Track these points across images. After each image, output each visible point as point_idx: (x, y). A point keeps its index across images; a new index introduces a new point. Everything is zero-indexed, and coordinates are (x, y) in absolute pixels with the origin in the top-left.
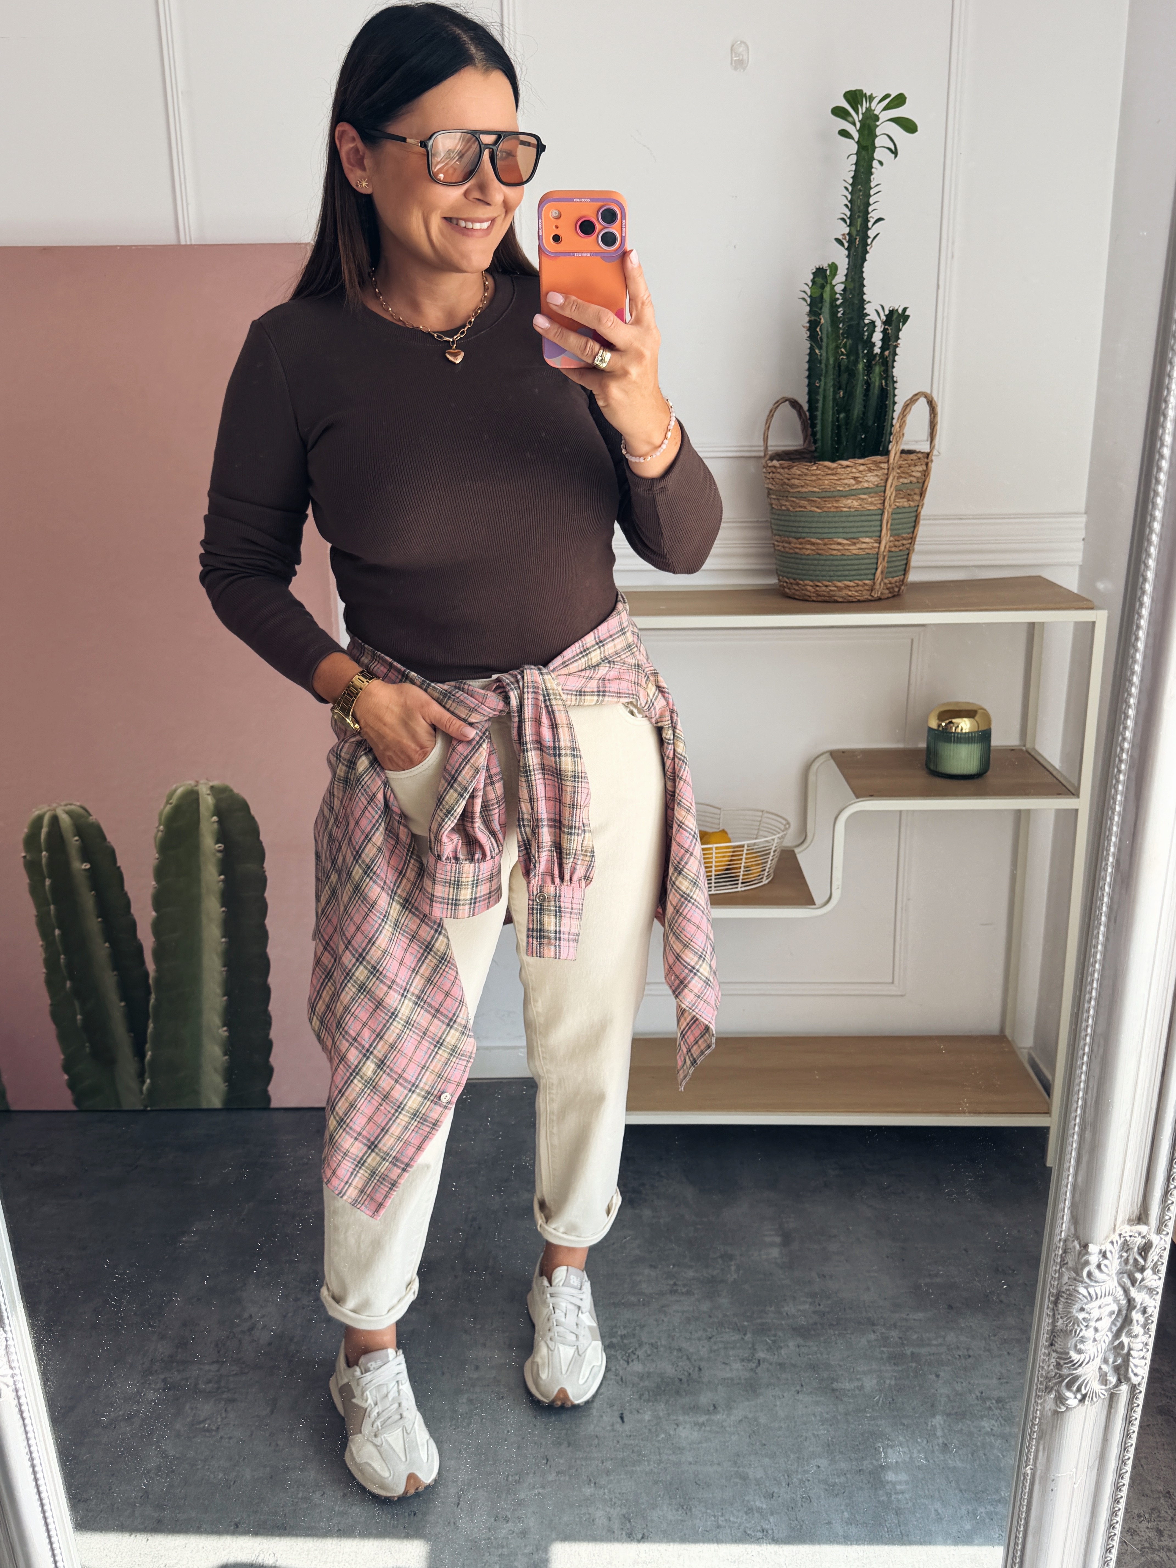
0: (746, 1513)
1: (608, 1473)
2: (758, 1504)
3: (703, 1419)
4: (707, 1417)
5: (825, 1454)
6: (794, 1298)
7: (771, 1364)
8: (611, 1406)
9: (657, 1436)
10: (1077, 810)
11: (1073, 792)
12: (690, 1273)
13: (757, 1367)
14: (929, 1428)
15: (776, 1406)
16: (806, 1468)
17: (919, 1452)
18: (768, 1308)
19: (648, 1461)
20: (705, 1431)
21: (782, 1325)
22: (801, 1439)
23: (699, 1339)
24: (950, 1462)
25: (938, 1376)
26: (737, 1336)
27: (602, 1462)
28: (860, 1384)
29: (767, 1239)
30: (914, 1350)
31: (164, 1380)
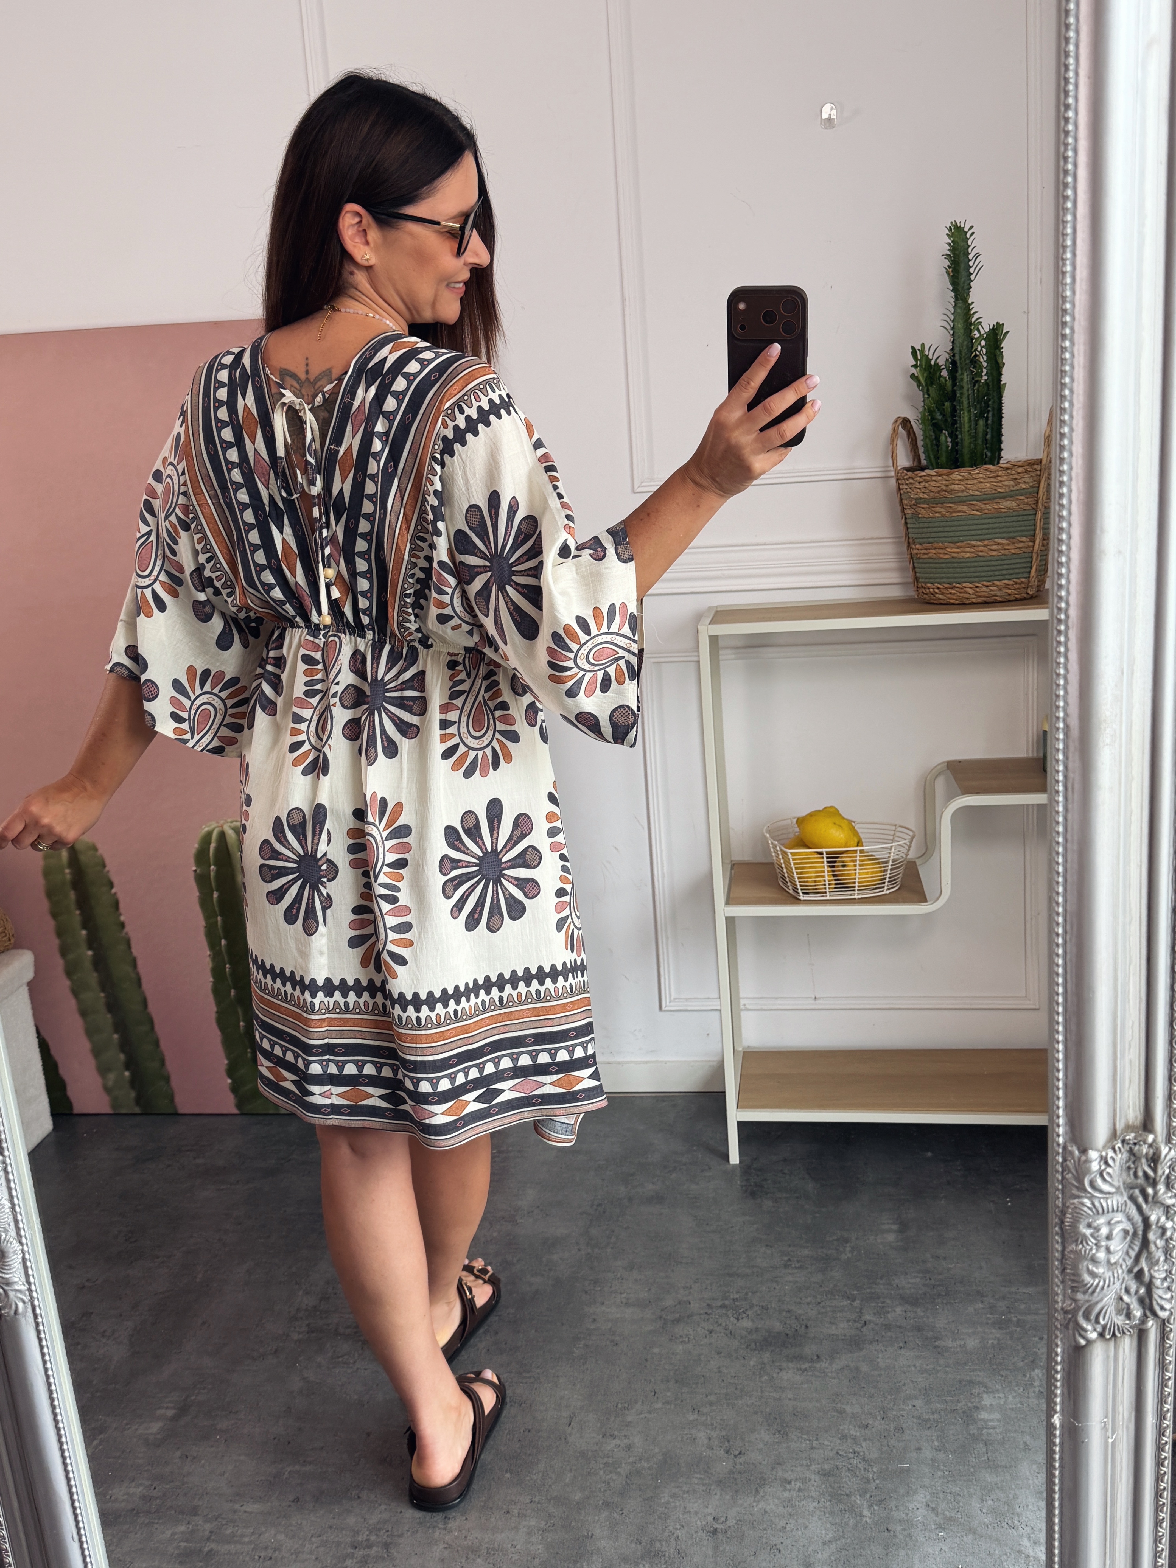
0: (840, 1439)
1: (711, 1404)
2: (852, 1432)
3: (806, 1365)
4: (810, 1364)
5: (922, 1396)
6: (906, 1274)
7: (877, 1325)
8: (719, 1353)
9: (760, 1377)
12: (806, 1252)
13: (862, 1327)
14: (1028, 1379)
15: (878, 1358)
16: (902, 1406)
17: (1014, 1397)
18: (878, 1281)
19: (751, 1396)
20: (806, 1375)
21: (891, 1294)
22: (900, 1384)
23: (809, 1304)
26: (845, 1303)
27: (707, 1396)
28: (962, 1343)
29: (886, 1227)
30: (1019, 1317)
31: (308, 1325)
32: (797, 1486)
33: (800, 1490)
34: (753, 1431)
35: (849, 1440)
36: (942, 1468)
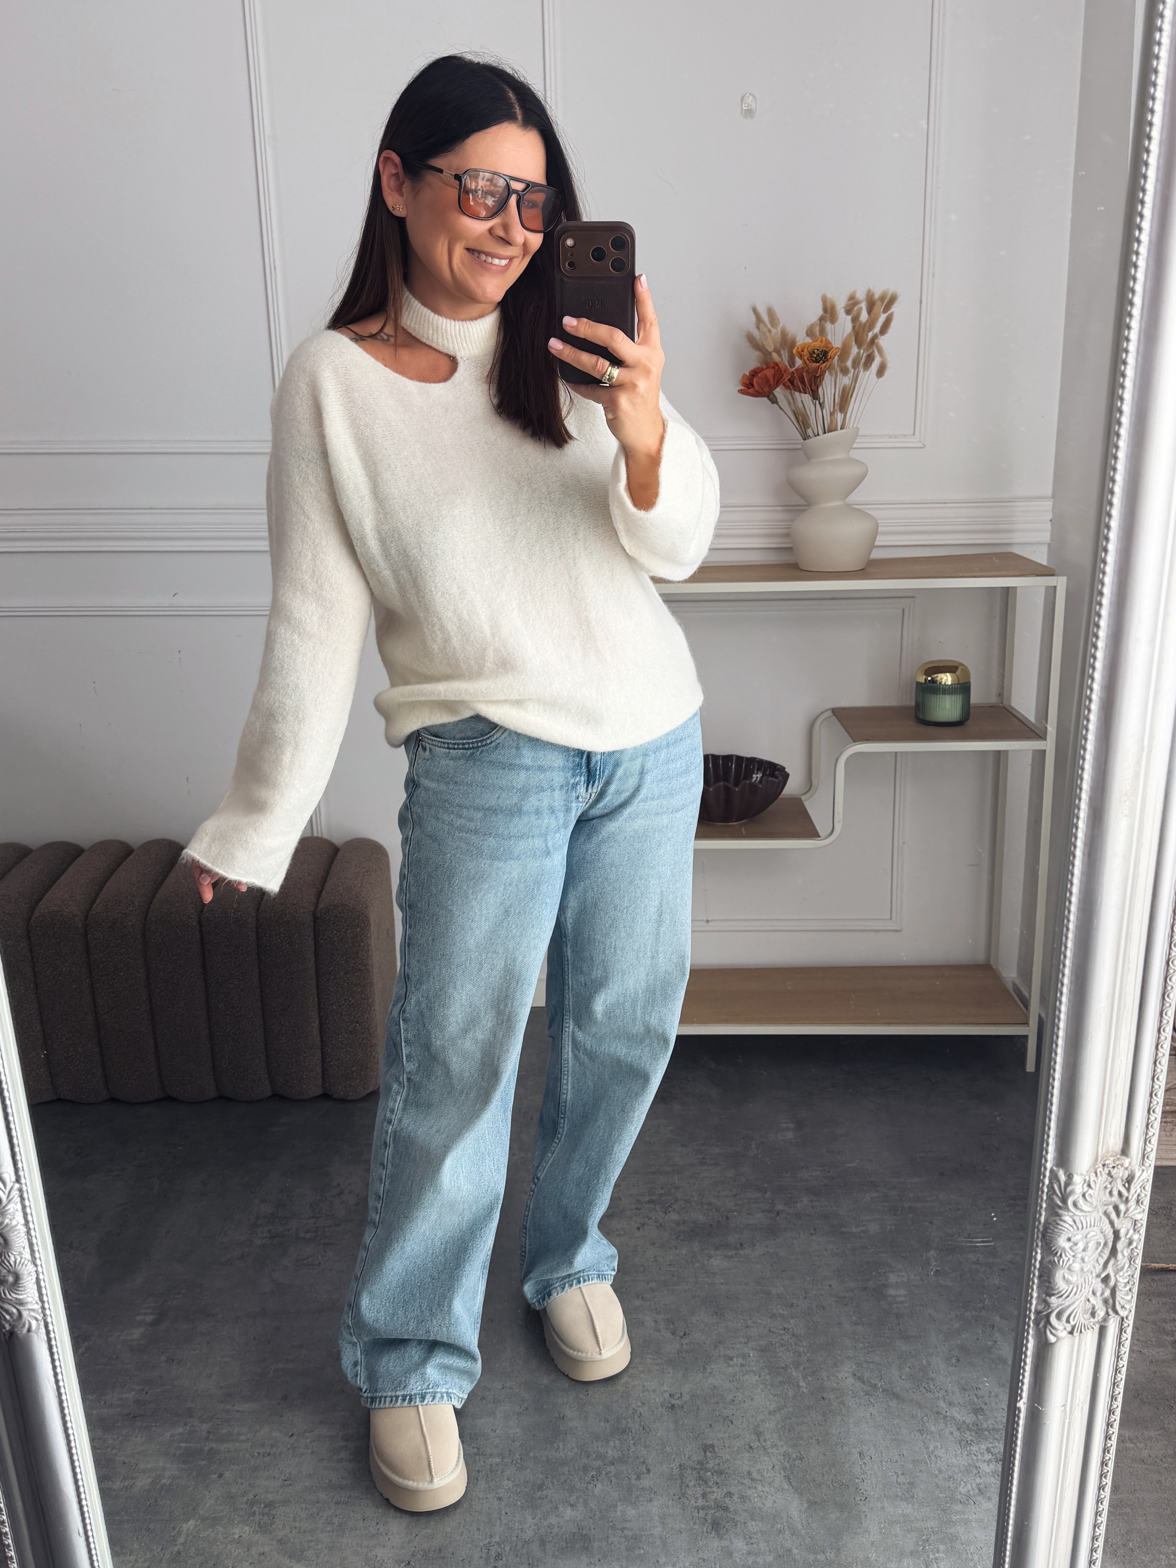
0: (770, 1317)
1: (652, 1290)
2: (780, 1311)
3: (732, 1253)
4: (735, 1252)
5: (836, 1277)
6: (807, 1168)
7: (788, 1214)
8: (653, 1244)
9: (693, 1265)
10: (1045, 751)
11: (1041, 735)
12: (717, 1150)
13: (776, 1216)
14: (924, 1259)
15: (793, 1244)
16: (820, 1286)
17: (915, 1275)
18: (784, 1174)
19: (687, 1282)
20: (733, 1261)
21: (797, 1186)
22: (816, 1267)
23: (726, 1196)
24: (941, 1282)
25: (932, 1223)
26: (758, 1195)
27: (648, 1284)
28: (865, 1228)
29: (783, 1125)
30: (911, 1205)
31: (269, 1231)
32: (739, 1362)
33: (742, 1365)
34: (693, 1313)
35: (779, 1319)
36: (862, 1340)
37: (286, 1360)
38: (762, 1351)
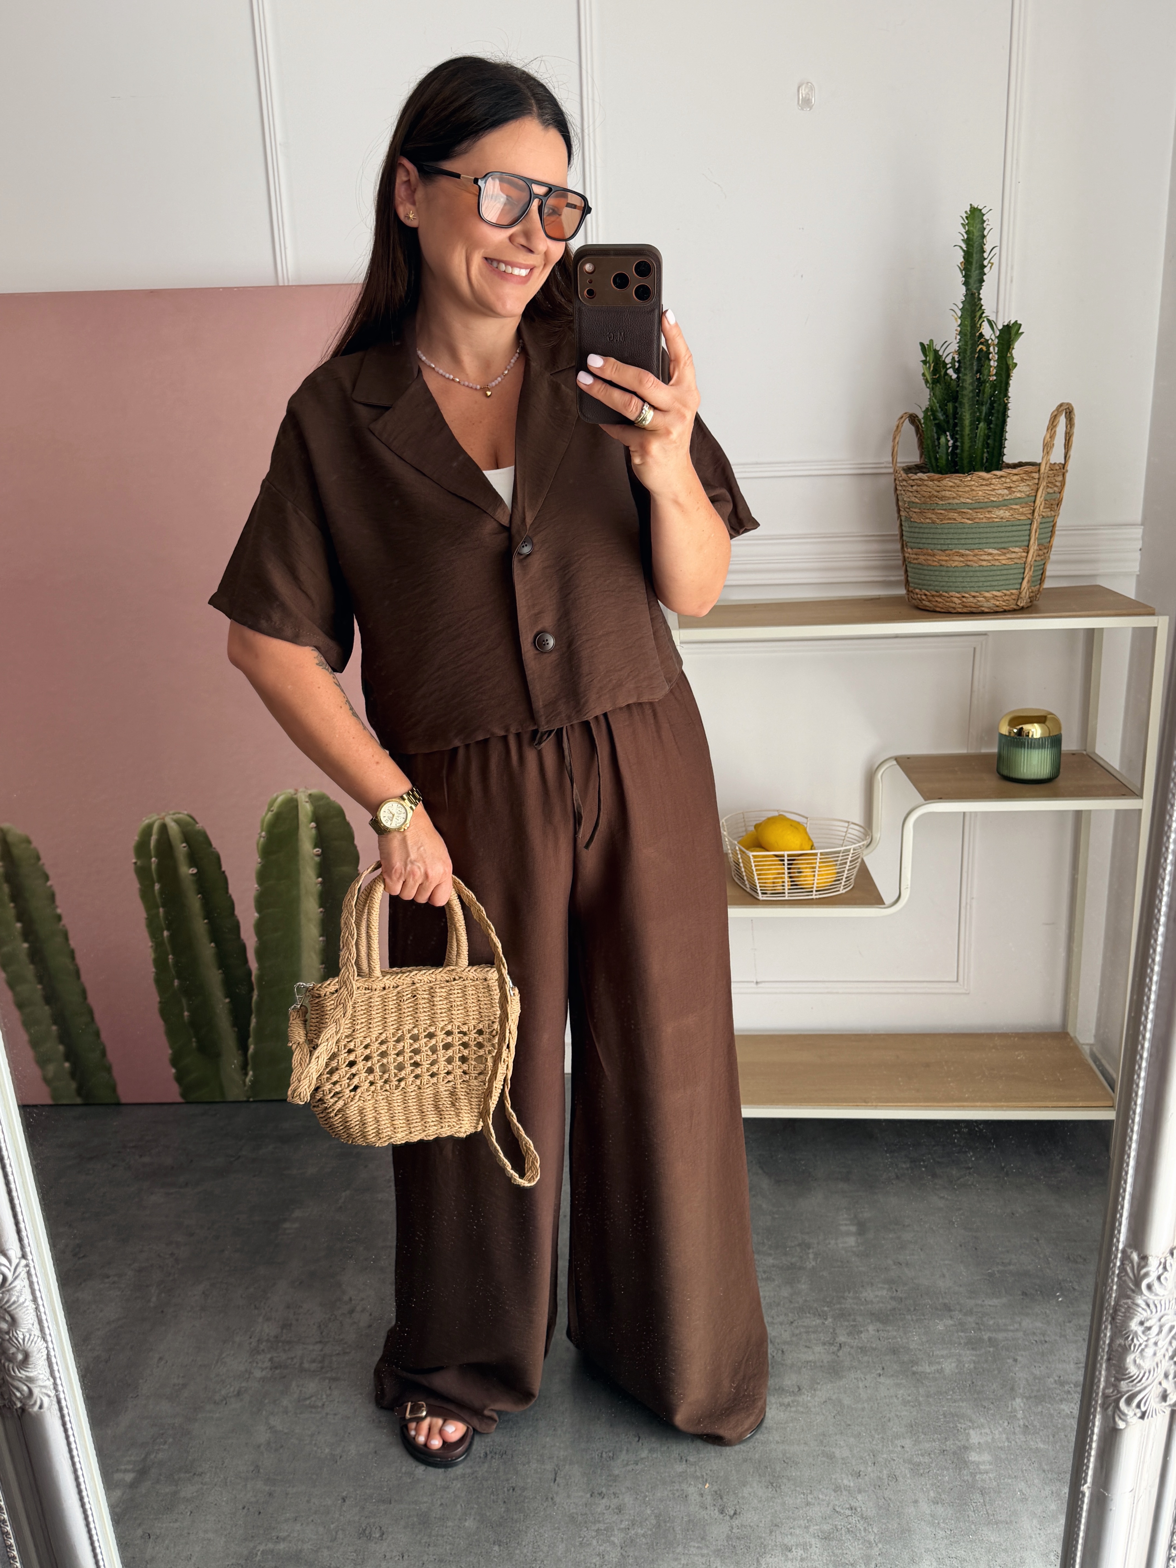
0: (835, 1491)
2: (846, 1482)
3: (789, 1399)
4: (792, 1398)
5: (909, 1434)
6: (872, 1284)
7: (852, 1347)
10: (1139, 810)
11: (1136, 793)
12: (770, 1261)
14: (1010, 1410)
15: (858, 1388)
16: (891, 1448)
17: (1000, 1433)
18: (846, 1294)
20: (790, 1412)
21: (861, 1310)
22: (885, 1420)
23: (781, 1323)
24: (1032, 1443)
25: (1015, 1360)
26: (818, 1321)
28: (940, 1367)
29: (843, 1228)
30: (991, 1335)
31: (271, 1359)
32: (799, 1554)
33: (802, 1560)
34: (744, 1484)
35: (844, 1493)
36: (942, 1525)
37: (277, 1538)
38: (826, 1538)
